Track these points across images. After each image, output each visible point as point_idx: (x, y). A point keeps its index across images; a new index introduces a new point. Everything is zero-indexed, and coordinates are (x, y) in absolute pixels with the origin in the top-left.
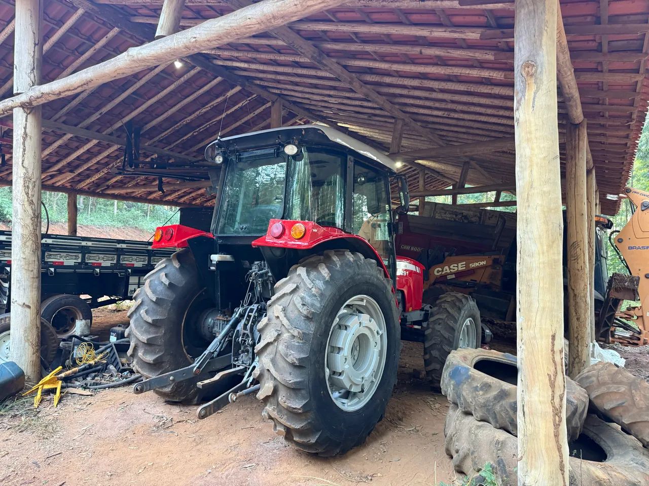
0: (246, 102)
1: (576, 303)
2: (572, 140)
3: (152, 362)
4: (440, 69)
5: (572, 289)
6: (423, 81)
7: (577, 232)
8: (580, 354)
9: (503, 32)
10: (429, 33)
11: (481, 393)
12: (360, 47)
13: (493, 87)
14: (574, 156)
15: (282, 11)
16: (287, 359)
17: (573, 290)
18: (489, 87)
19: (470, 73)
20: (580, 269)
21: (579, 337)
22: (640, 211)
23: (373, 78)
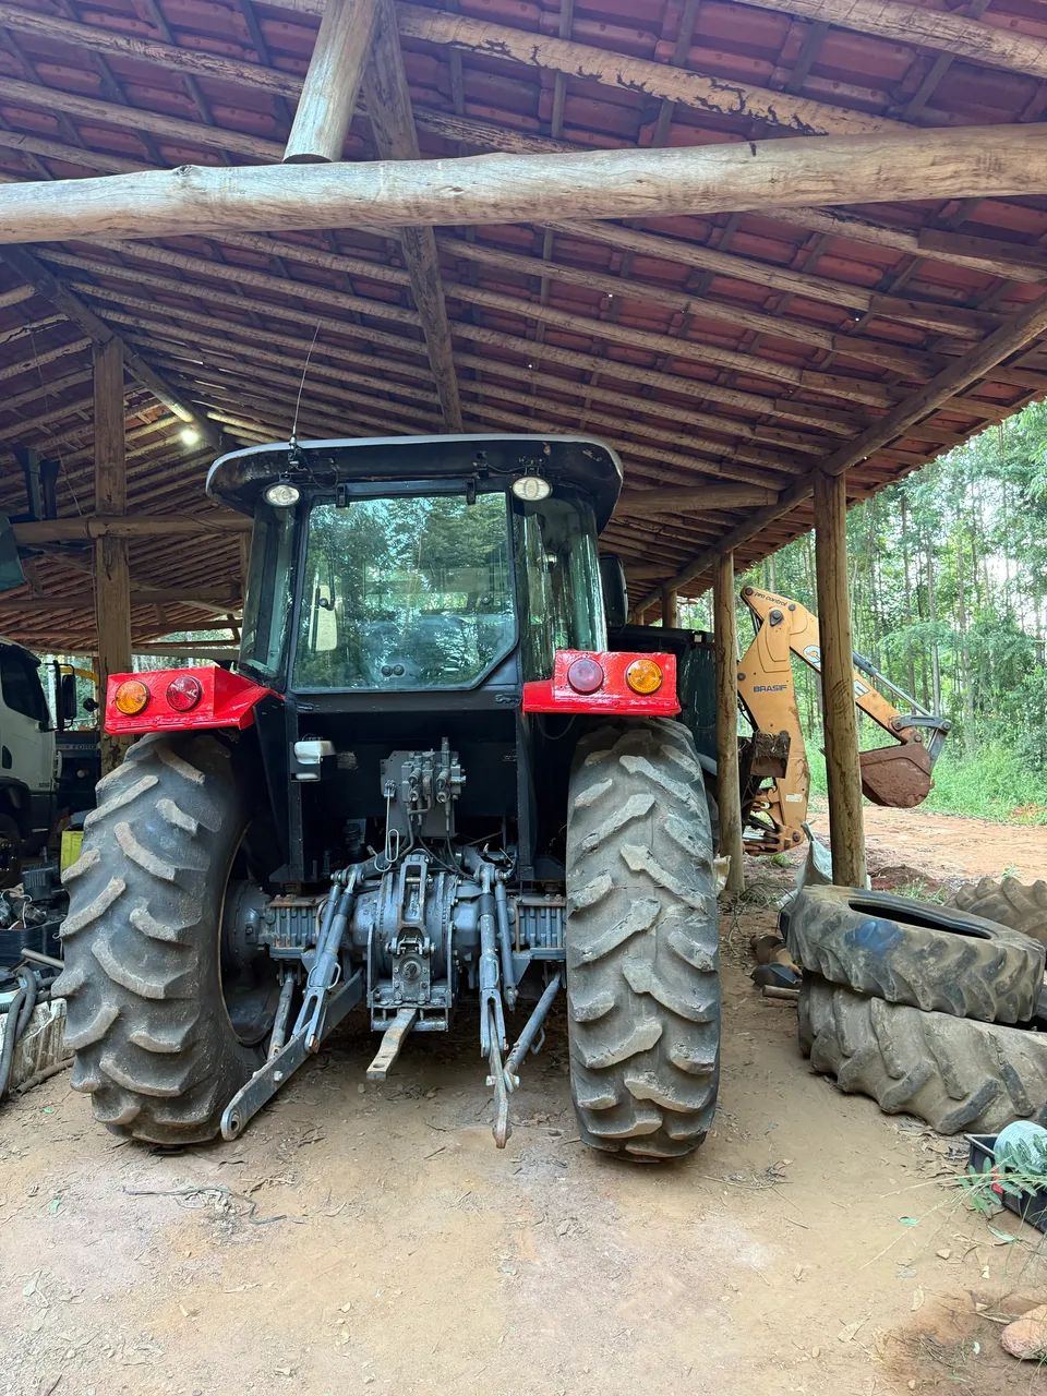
0: (23, 334)
1: (846, 788)
2: (827, 503)
3: (177, 1048)
4: (676, 345)
5: (838, 764)
6: (598, 360)
7: (842, 665)
8: (856, 874)
9: (912, 306)
10: (767, 277)
11: (932, 960)
12: (551, 270)
13: (734, 393)
14: (832, 532)
15: (734, 185)
16: (692, 962)
17: (840, 766)
18: (728, 392)
19: (735, 362)
20: (849, 728)
21: (853, 846)
22: (769, 626)
23: (484, 336)
